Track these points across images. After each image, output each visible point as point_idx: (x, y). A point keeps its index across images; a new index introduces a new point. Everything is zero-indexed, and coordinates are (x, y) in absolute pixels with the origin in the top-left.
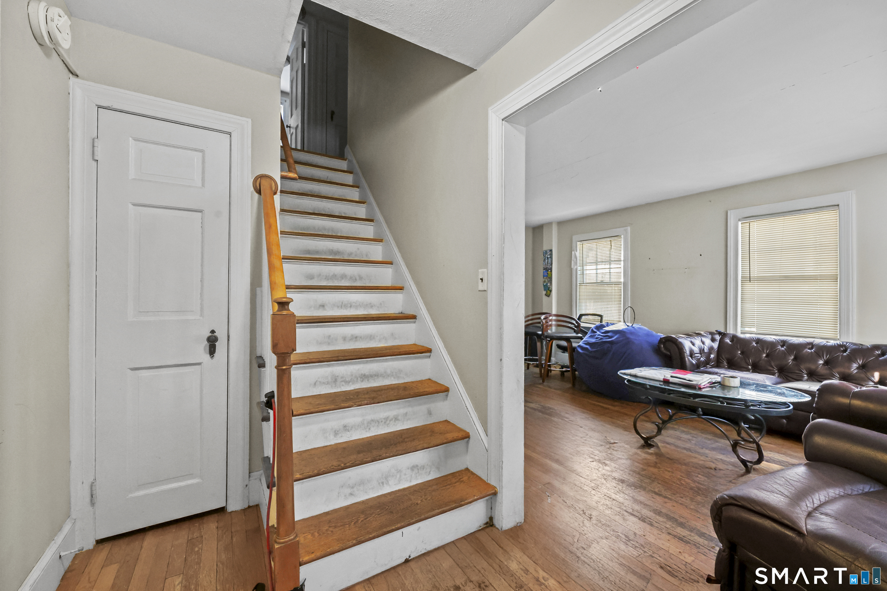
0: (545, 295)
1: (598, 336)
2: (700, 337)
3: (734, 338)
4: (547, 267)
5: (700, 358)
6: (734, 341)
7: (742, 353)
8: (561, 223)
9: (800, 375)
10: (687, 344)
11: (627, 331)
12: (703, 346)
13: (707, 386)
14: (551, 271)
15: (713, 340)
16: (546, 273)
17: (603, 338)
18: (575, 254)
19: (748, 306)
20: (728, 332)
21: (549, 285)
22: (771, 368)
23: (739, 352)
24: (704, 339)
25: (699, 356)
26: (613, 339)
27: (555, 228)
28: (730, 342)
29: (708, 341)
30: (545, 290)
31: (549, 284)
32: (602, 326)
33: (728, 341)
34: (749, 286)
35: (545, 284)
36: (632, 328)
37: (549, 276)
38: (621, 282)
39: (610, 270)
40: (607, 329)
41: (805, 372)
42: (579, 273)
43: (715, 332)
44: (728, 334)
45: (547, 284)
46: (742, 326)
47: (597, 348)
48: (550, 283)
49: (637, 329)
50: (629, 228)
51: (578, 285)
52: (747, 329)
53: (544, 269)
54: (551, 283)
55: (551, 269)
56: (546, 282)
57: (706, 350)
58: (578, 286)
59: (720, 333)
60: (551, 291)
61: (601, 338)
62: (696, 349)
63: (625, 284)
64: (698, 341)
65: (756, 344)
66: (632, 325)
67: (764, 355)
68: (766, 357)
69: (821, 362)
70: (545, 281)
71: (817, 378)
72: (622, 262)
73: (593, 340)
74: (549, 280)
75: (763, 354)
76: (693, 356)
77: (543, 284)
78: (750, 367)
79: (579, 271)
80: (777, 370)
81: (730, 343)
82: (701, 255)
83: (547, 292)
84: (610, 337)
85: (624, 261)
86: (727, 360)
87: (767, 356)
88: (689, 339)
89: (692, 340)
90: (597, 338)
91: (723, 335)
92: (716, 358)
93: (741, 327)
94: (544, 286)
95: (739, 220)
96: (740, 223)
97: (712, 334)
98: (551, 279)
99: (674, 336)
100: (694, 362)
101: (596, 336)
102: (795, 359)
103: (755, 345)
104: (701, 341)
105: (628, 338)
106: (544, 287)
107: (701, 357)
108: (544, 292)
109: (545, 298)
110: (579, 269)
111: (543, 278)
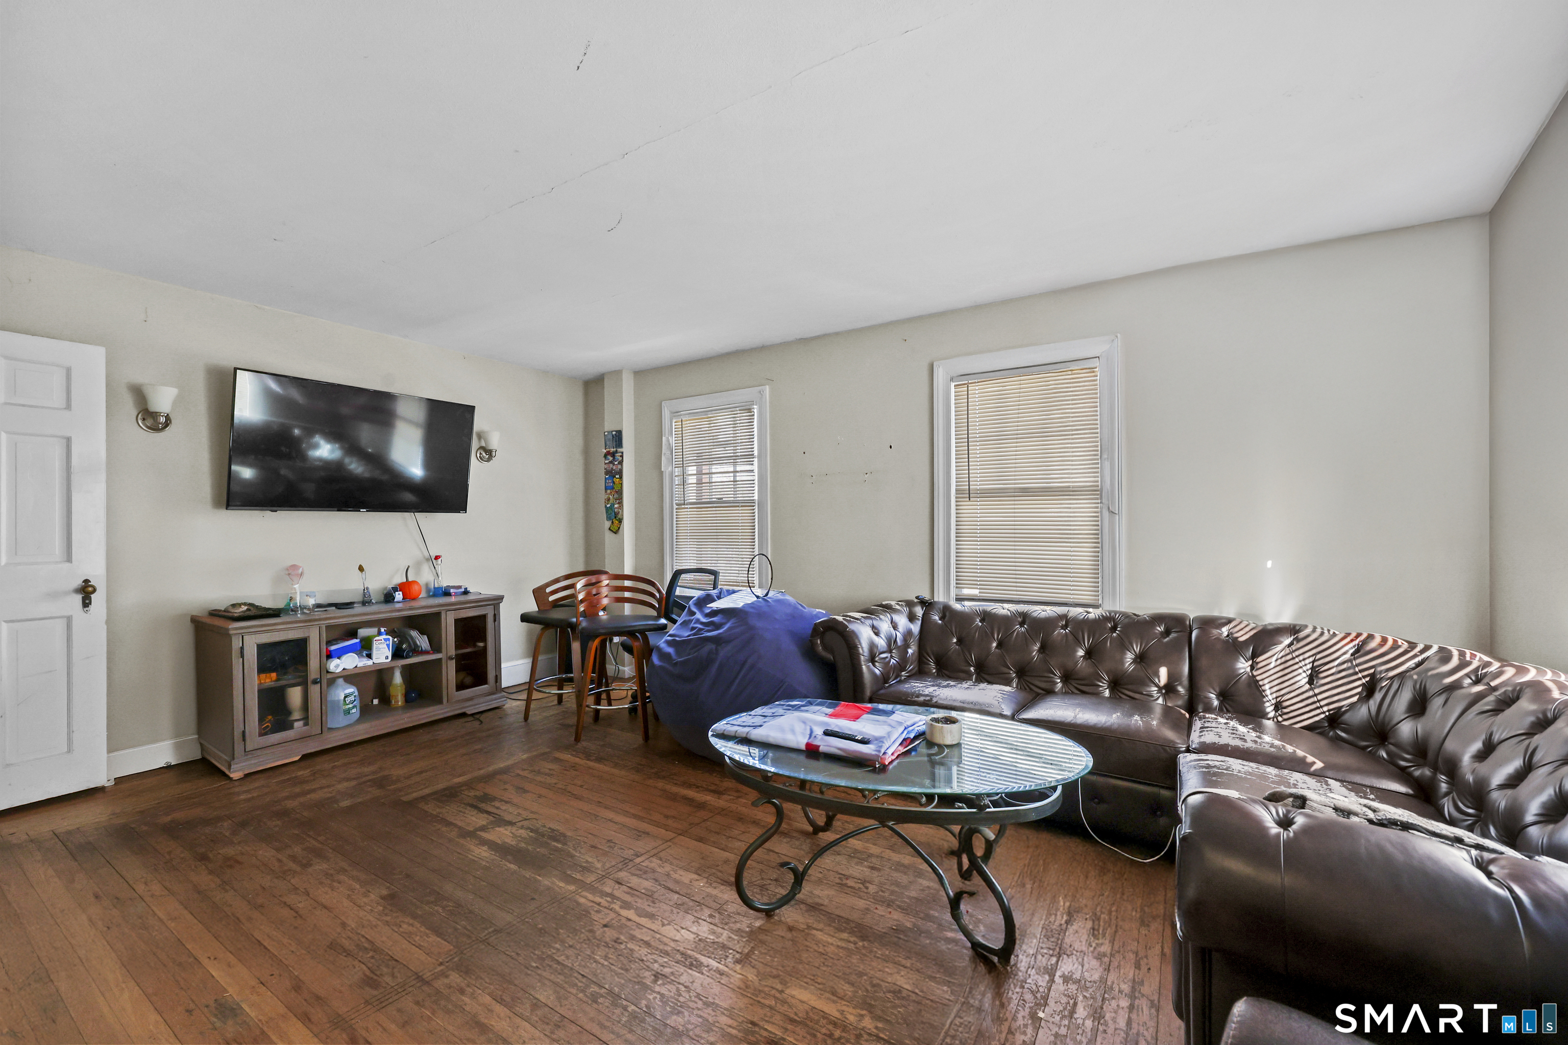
0: (610, 529)
1: (695, 623)
2: (888, 615)
3: (946, 611)
4: (612, 469)
5: (890, 661)
6: (947, 618)
7: (960, 641)
8: (640, 374)
9: (1049, 679)
10: (864, 634)
11: (751, 610)
12: (893, 632)
13: (899, 753)
14: (621, 478)
15: (912, 618)
16: (610, 481)
17: (703, 629)
18: (668, 441)
19: (967, 546)
20: (936, 599)
21: (616, 508)
22: (1006, 670)
23: (955, 640)
24: (896, 618)
25: (887, 657)
26: (721, 631)
27: (628, 384)
28: (940, 620)
29: (902, 621)
30: (608, 518)
31: (616, 506)
32: (709, 599)
33: (937, 618)
34: (969, 508)
35: (608, 506)
36: (763, 603)
37: (617, 488)
38: (753, 501)
39: (734, 476)
40: (715, 605)
41: (1058, 674)
42: (677, 481)
43: (916, 600)
44: (935, 602)
45: (613, 505)
46: (959, 585)
47: (689, 654)
48: (619, 503)
49: (773, 603)
50: (767, 389)
51: (675, 507)
52: (966, 592)
53: (606, 473)
54: (621, 503)
55: (620, 473)
56: (611, 501)
57: (899, 642)
58: (675, 511)
59: (923, 602)
60: (620, 521)
61: (700, 629)
62: (881, 642)
63: (761, 505)
64: (884, 626)
65: (980, 621)
66: (767, 594)
67: (994, 645)
68: (997, 647)
69: (1081, 653)
70: (609, 499)
71: (1076, 685)
72: (756, 460)
73: (686, 633)
74: (616, 496)
75: (991, 643)
76: (877, 659)
77: (606, 506)
78: (972, 669)
79: (676, 479)
80: (1015, 672)
81: (940, 622)
82: (891, 447)
83: (613, 522)
84: (717, 626)
85: (759, 457)
86: (935, 658)
87: (1000, 645)
88: (869, 622)
89: (875, 623)
90: (693, 629)
91: (927, 605)
92: (916, 654)
93: (957, 588)
94: (607, 509)
95: (952, 380)
96: (953, 384)
97: (909, 604)
98: (620, 493)
99: (840, 618)
100: (877, 672)
101: (692, 625)
102: (1042, 649)
103: (980, 624)
104: (892, 622)
105: (752, 628)
106: (607, 512)
107: (891, 656)
108: (608, 524)
109: (609, 537)
110: (677, 474)
111: (606, 492)
